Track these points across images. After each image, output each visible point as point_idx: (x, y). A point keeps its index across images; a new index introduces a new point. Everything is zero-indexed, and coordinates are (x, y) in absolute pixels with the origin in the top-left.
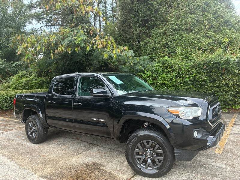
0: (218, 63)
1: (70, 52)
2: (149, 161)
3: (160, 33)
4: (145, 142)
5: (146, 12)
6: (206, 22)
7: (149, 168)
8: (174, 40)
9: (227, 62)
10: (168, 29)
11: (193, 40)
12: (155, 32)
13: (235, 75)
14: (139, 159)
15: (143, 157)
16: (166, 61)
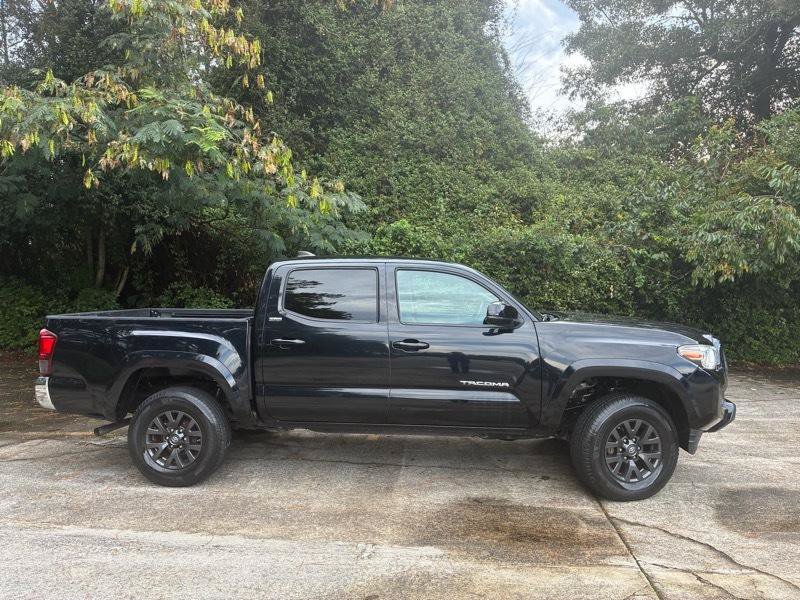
0: (538, 252)
1: (166, 175)
3: (360, 150)
4: (626, 423)
5: (313, 73)
6: (477, 139)
7: (632, 480)
8: (404, 174)
9: (558, 250)
10: (388, 139)
11: (451, 181)
12: (339, 136)
13: (567, 281)
14: (613, 465)
15: (619, 460)
16: (403, 233)
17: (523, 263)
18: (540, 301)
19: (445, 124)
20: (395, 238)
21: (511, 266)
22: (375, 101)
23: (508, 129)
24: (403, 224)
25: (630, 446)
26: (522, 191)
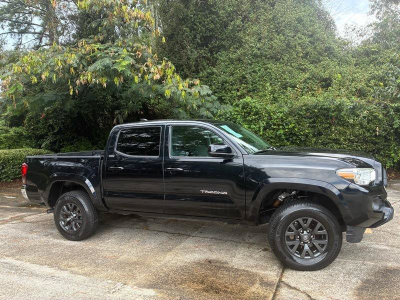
0: (325, 109)
1: (105, 85)
2: (306, 247)
3: (232, 61)
4: (300, 220)
5: (208, 24)
7: (306, 257)
8: (254, 72)
9: (339, 108)
10: (245, 54)
11: (282, 73)
12: (222, 56)
14: (292, 246)
15: (297, 243)
16: (248, 104)
17: (317, 117)
18: (330, 139)
19: (278, 42)
20: (243, 108)
21: (311, 118)
22: (241, 34)
23: (318, 39)
24: (248, 99)
25: (305, 235)
26: (326, 75)
